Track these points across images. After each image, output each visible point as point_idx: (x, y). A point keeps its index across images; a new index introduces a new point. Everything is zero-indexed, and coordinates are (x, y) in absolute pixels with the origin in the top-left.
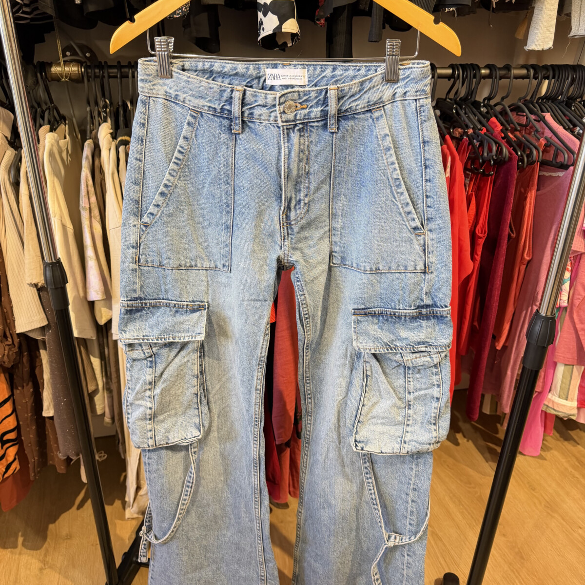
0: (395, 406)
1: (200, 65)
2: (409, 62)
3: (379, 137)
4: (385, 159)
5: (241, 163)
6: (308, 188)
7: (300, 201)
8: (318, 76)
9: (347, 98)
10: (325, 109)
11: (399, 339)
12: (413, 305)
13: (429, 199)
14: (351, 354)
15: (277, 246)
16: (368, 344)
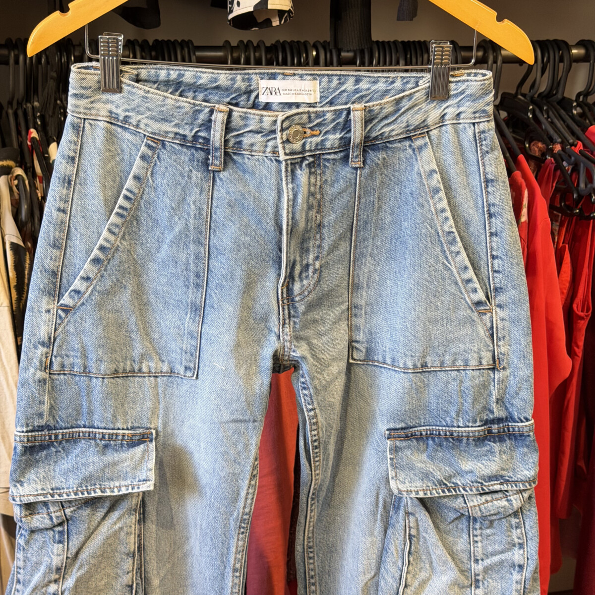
0: (455, 583)
1: (163, 74)
2: (463, 71)
3: (423, 174)
4: (432, 204)
5: (220, 213)
6: (319, 246)
7: (307, 266)
8: (334, 91)
9: (377, 120)
10: (346, 135)
11: (460, 473)
12: (478, 420)
13: (496, 261)
14: (385, 502)
15: (273, 334)
16: (414, 484)
